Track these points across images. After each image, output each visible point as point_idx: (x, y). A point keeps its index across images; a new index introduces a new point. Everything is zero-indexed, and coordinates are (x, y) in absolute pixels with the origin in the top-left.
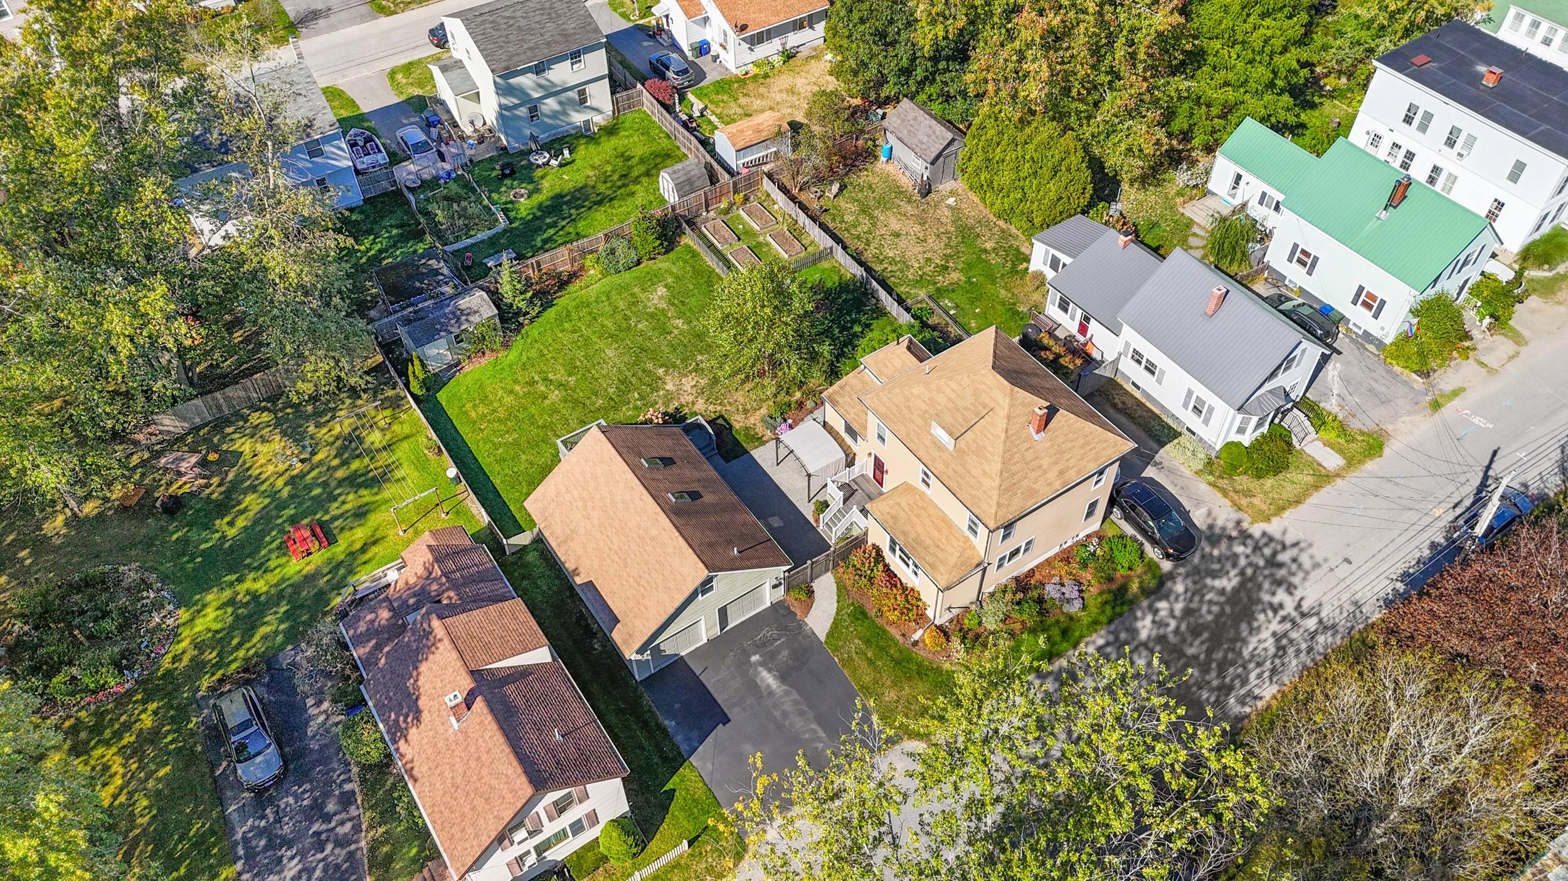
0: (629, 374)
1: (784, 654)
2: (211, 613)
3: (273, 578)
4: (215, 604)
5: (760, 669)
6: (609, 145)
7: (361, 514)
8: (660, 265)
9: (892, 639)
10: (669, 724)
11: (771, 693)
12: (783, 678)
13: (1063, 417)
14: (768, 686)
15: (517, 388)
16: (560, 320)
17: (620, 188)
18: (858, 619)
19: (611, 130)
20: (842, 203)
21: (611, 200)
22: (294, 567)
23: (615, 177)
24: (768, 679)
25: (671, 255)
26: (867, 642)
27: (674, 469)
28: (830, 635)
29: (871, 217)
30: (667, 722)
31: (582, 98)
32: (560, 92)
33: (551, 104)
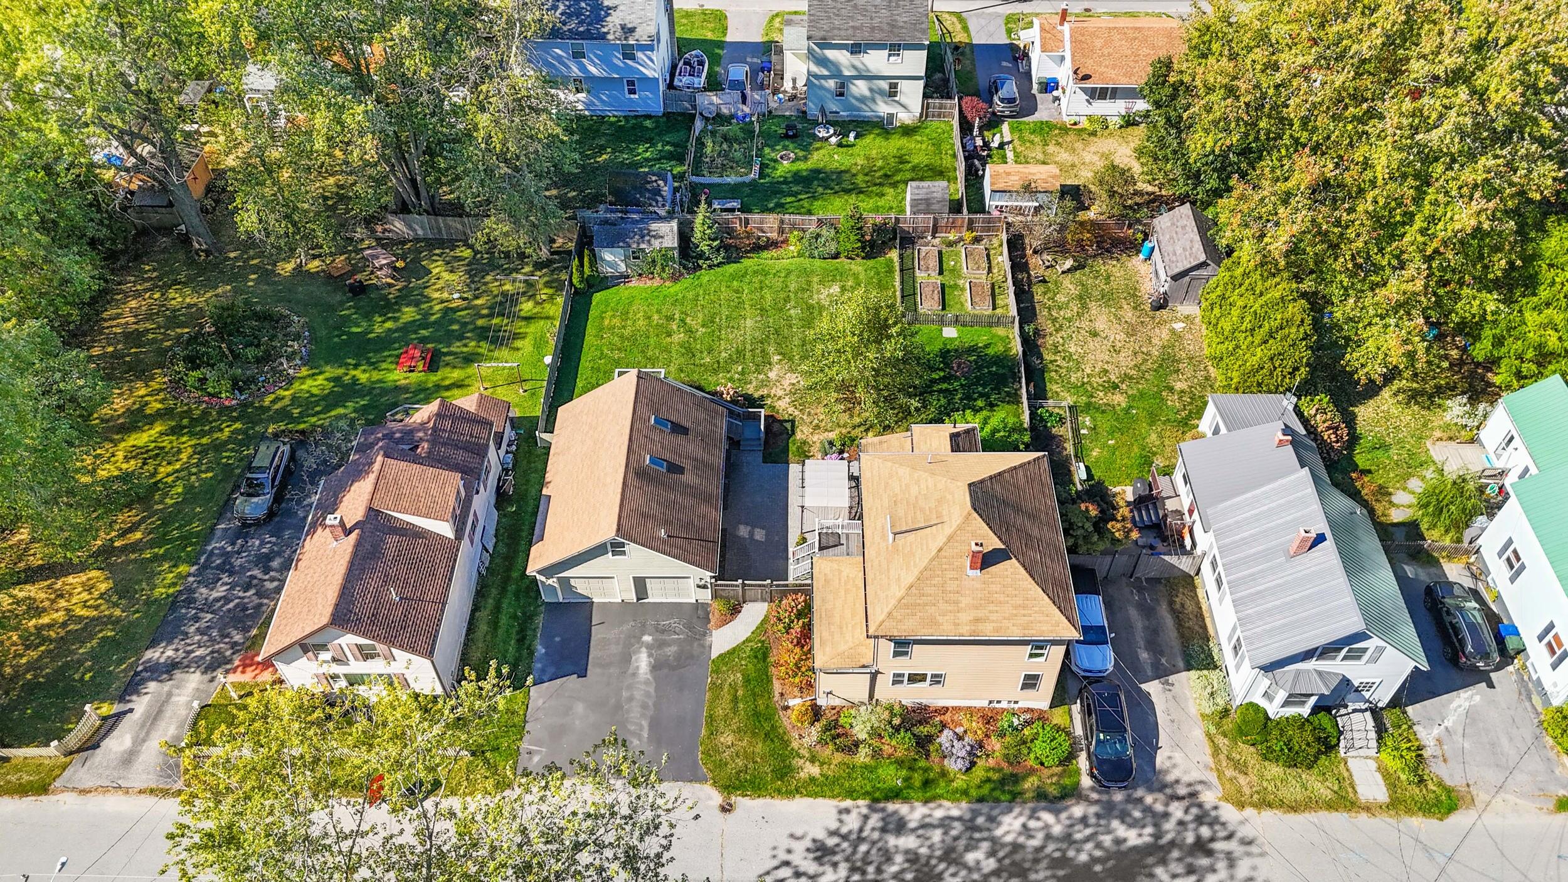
0: (748, 347)
1: (671, 650)
2: (320, 380)
3: (376, 376)
4: (327, 375)
5: (644, 650)
6: (896, 143)
7: (469, 359)
8: (853, 266)
9: (770, 692)
10: (540, 650)
11: (634, 675)
12: (655, 668)
13: (1011, 568)
14: (638, 667)
15: (656, 317)
16: (733, 277)
17: (875, 185)
18: (756, 657)
19: (908, 131)
20: (1067, 282)
21: (861, 192)
22: (397, 376)
23: (878, 174)
24: (643, 662)
25: (871, 263)
26: (747, 681)
27: (680, 439)
28: (721, 656)
29: (1084, 306)
30: (539, 647)
31: (893, 92)
32: (872, 78)
33: (861, 88)
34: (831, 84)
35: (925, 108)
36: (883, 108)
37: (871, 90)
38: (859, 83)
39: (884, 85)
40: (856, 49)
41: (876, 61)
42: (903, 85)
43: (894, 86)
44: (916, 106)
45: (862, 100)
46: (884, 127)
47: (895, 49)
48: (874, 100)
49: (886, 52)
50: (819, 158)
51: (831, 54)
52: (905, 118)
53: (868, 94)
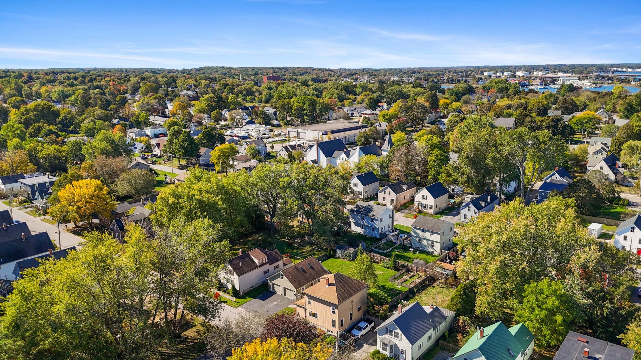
1: (281, 304)
6: (428, 257)
8: (391, 271)
13: (334, 288)
14: (273, 304)
19: (434, 256)
20: (440, 289)
21: (409, 262)
24: (275, 303)
25: (396, 272)
27: (311, 269)
29: (438, 294)
31: (432, 245)
32: (427, 240)
33: (425, 242)
34: (417, 239)
35: (441, 252)
36: (430, 250)
38: (424, 240)
39: (430, 243)
40: (423, 231)
41: (427, 235)
42: (435, 244)
43: (432, 243)
44: (438, 250)
45: (425, 246)
46: (429, 253)
47: (432, 233)
48: (428, 247)
49: (430, 233)
50: (406, 254)
51: (417, 231)
52: (435, 253)
53: (427, 244)
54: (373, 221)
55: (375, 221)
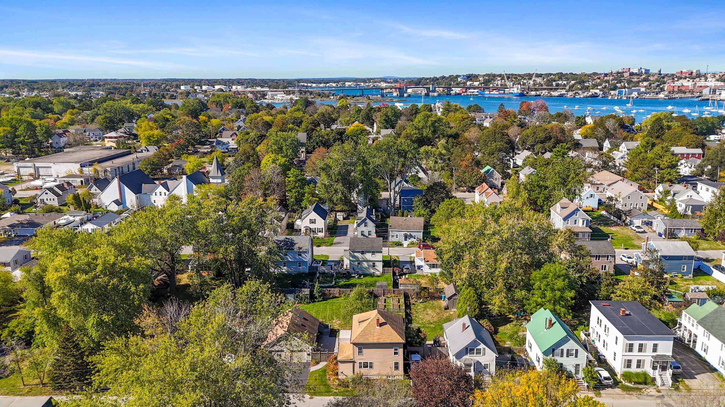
0: (327, 316)
6: (375, 279)
9: (326, 377)
13: (387, 327)
16: (325, 305)
18: (323, 371)
20: (421, 305)
23: (369, 284)
26: (320, 375)
28: (313, 371)
29: (425, 309)
31: (374, 266)
32: (367, 261)
33: (365, 264)
34: (356, 263)
35: (384, 270)
36: (372, 271)
37: (368, 265)
39: (371, 263)
40: (363, 253)
41: (368, 256)
42: (377, 263)
43: (374, 264)
44: (381, 270)
45: (366, 268)
46: (372, 275)
47: (373, 253)
48: (369, 268)
49: (371, 254)
50: (352, 281)
51: (356, 254)
52: (378, 273)
53: (367, 266)
54: (300, 255)
55: (303, 255)
